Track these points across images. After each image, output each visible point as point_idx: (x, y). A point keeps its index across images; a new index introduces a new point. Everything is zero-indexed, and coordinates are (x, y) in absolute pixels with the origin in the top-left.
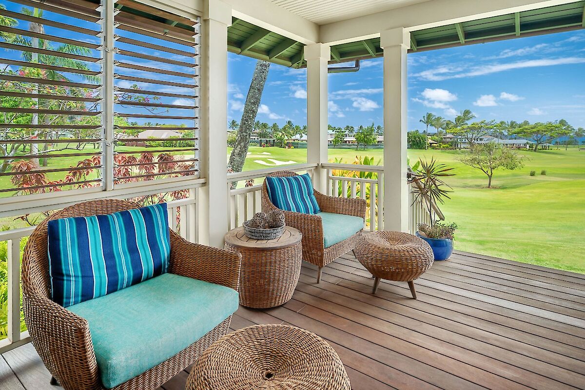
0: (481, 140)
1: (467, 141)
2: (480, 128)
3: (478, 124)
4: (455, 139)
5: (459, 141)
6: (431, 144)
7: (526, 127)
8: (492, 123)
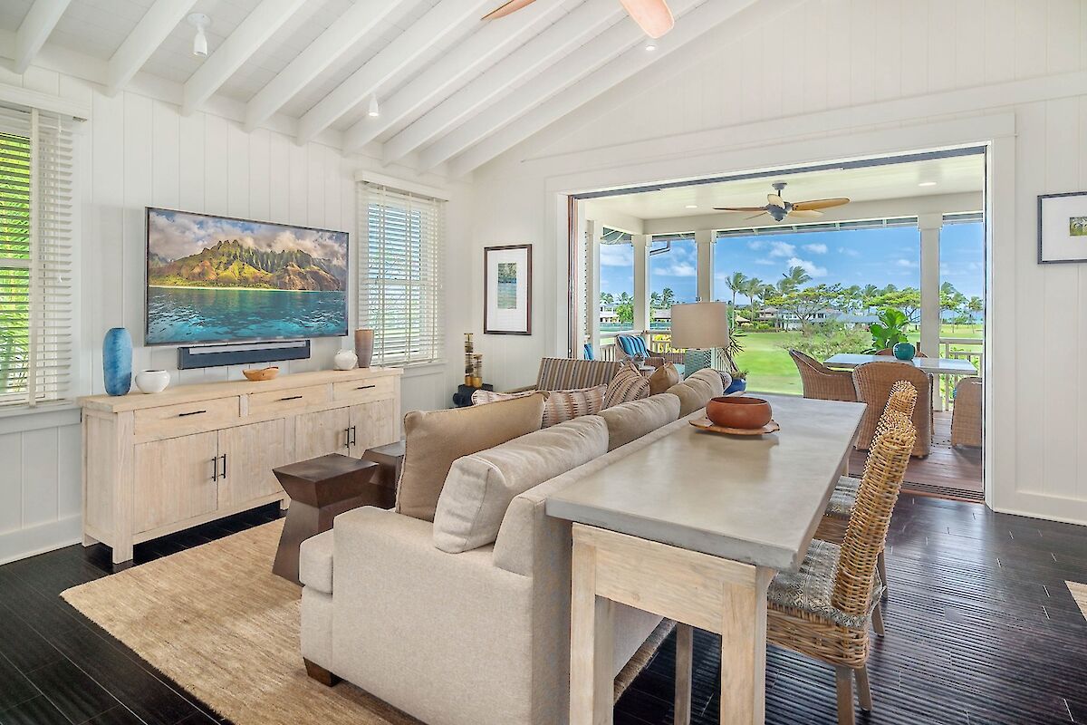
0: (821, 315)
1: (798, 318)
2: (817, 297)
3: (813, 291)
4: (780, 315)
5: (785, 317)
6: (740, 323)
7: (889, 295)
8: (836, 289)
